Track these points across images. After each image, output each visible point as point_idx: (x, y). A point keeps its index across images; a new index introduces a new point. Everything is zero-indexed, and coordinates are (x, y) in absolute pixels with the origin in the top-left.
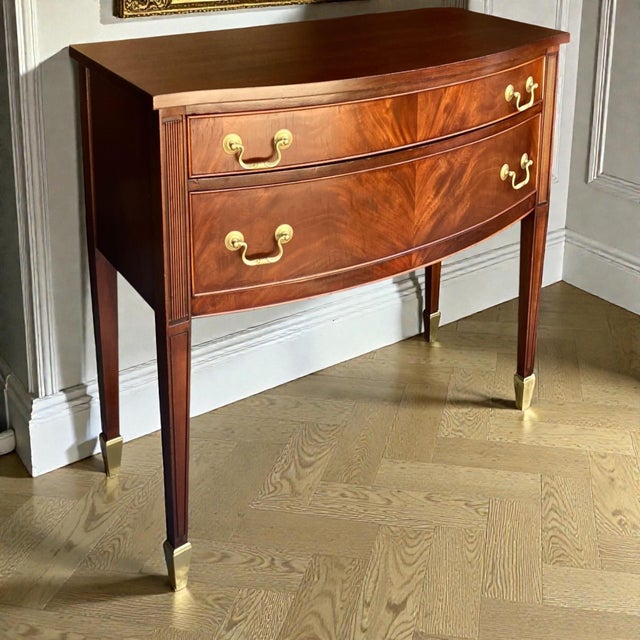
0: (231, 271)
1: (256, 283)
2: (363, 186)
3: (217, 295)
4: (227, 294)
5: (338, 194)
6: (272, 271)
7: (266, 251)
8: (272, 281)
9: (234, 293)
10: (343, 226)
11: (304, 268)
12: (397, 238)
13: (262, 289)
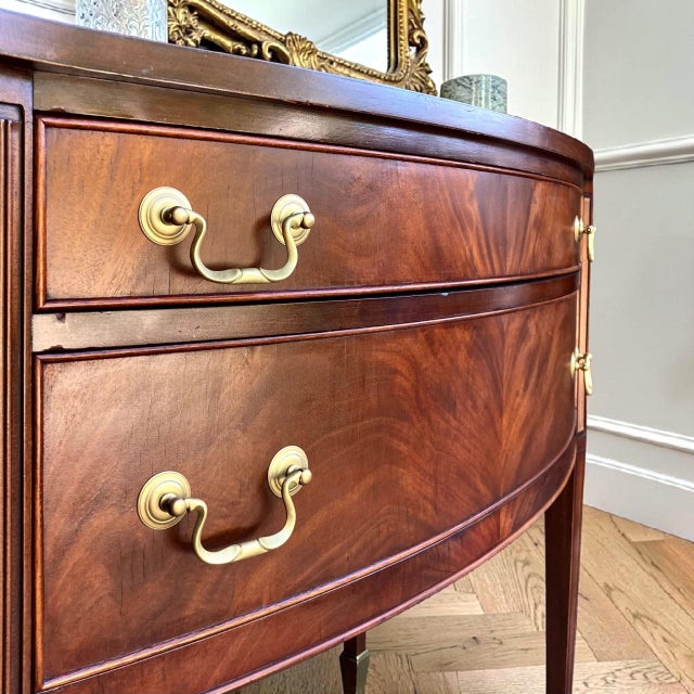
0: (154, 592)
1: (219, 618)
2: (435, 354)
3: (110, 674)
4: (141, 664)
5: (396, 372)
6: (258, 578)
7: (246, 524)
8: (258, 605)
9: (160, 657)
10: (403, 448)
11: (331, 560)
12: (482, 476)
13: (233, 634)
